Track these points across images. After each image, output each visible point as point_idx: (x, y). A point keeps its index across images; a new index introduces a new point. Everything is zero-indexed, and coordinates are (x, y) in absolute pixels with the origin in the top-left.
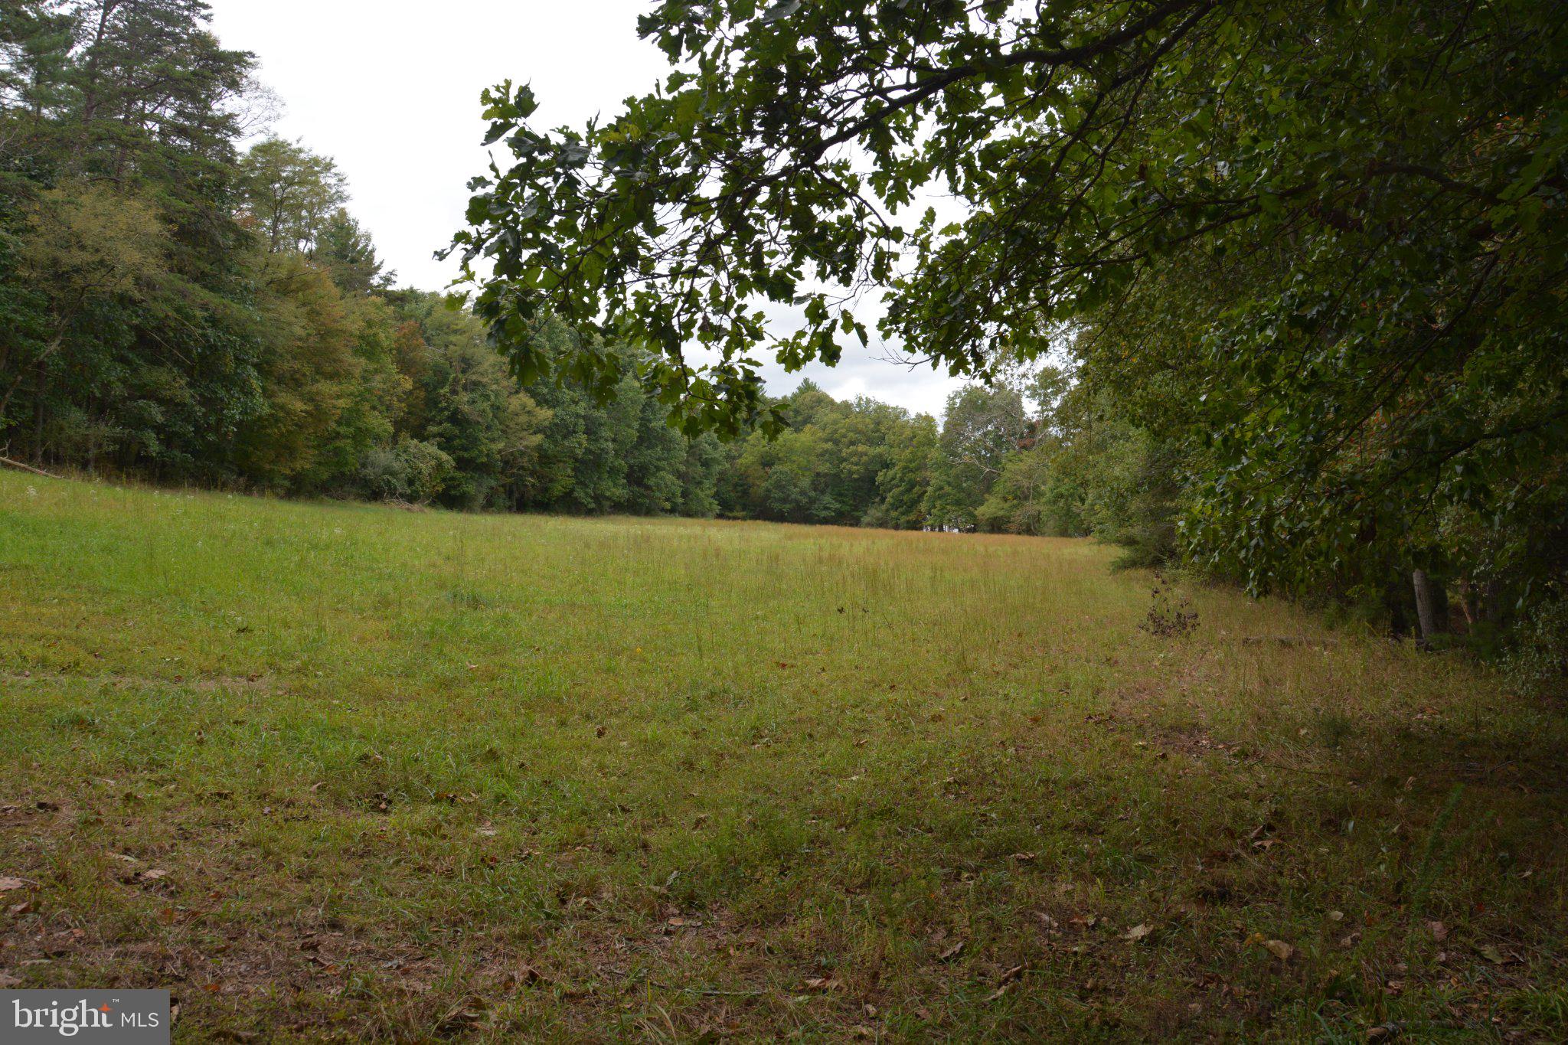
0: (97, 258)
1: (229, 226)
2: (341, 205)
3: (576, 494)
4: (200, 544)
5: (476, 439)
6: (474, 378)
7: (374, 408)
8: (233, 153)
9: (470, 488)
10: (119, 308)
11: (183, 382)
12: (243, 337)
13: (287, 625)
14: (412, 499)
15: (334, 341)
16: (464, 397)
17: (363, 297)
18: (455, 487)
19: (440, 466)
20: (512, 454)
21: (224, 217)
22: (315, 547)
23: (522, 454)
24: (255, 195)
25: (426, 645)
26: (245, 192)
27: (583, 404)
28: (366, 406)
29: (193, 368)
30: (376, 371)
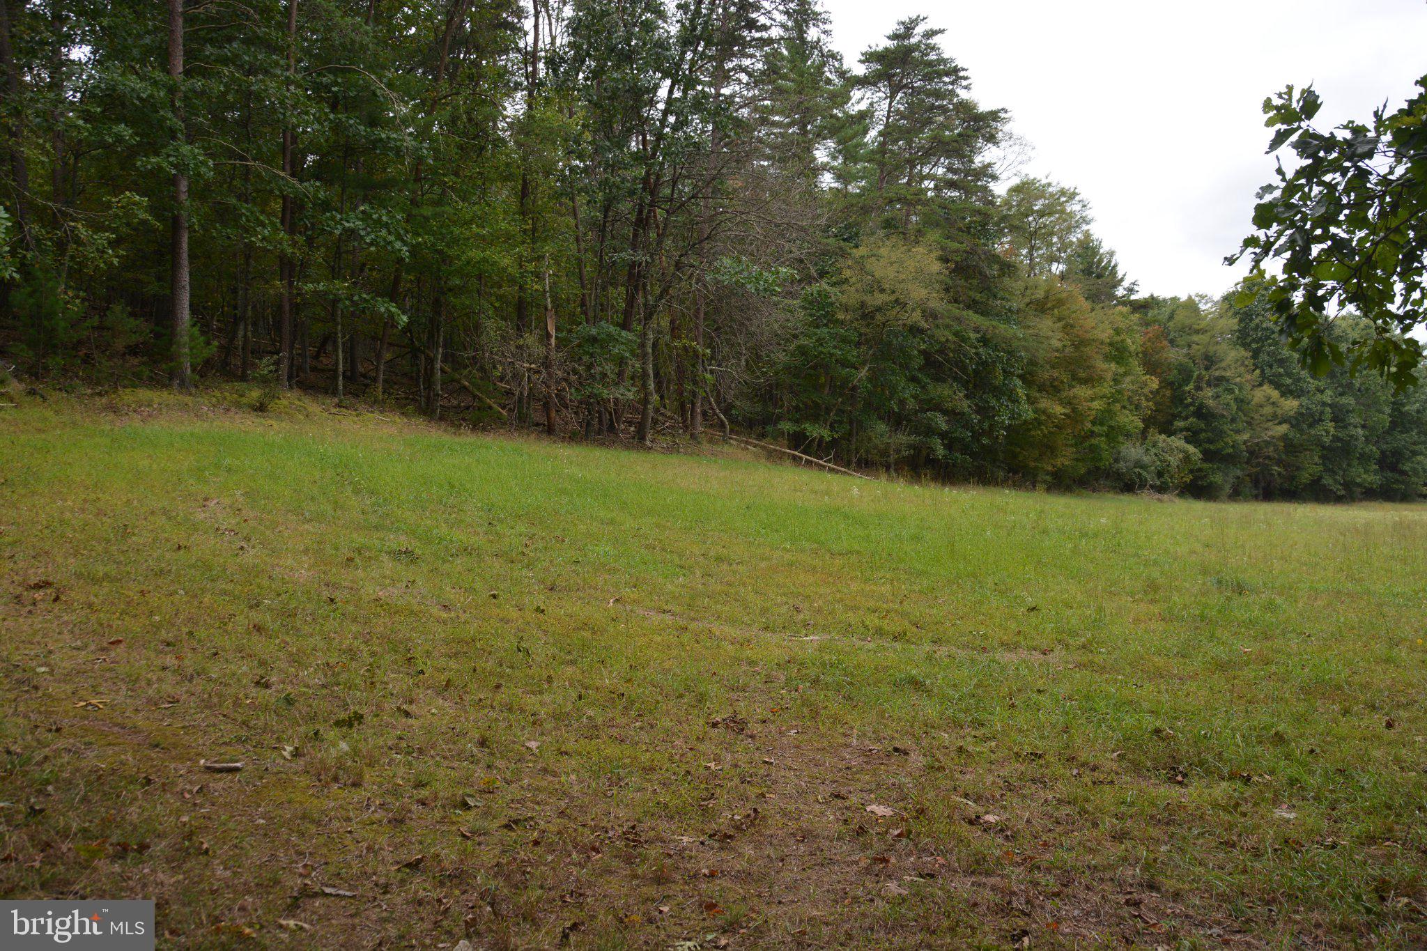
0: (893, 298)
1: (995, 258)
2: (1085, 227)
3: (1324, 481)
4: (989, 533)
5: (1222, 432)
6: (1217, 373)
7: (1124, 407)
8: (993, 196)
9: (1217, 478)
10: (910, 337)
11: (961, 395)
12: (1009, 353)
13: (1068, 606)
14: (1161, 489)
15: (1087, 350)
16: (1209, 392)
17: (1110, 307)
18: (1202, 478)
19: (1187, 458)
20: (1257, 444)
21: (990, 251)
22: (1084, 535)
23: (1268, 443)
24: (1013, 228)
25: (1197, 628)
26: (1004, 228)
27: (1329, 392)
28: (1118, 406)
29: (968, 382)
30: (1126, 374)
